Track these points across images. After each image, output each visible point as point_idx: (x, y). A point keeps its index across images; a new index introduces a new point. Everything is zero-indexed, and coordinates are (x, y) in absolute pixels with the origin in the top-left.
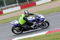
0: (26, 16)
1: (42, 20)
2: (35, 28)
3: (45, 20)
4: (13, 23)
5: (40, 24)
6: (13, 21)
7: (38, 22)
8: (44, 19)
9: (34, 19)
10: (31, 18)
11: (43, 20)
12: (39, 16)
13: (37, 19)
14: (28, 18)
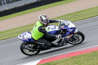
0: (44, 25)
1: (71, 30)
2: (60, 44)
3: (76, 31)
4: (21, 38)
5: (68, 37)
6: (22, 35)
7: (65, 34)
8: (75, 28)
9: (57, 29)
10: (52, 29)
11: (74, 30)
12: (66, 23)
13: (62, 29)
14: (47, 29)
